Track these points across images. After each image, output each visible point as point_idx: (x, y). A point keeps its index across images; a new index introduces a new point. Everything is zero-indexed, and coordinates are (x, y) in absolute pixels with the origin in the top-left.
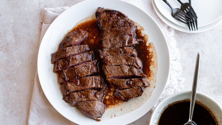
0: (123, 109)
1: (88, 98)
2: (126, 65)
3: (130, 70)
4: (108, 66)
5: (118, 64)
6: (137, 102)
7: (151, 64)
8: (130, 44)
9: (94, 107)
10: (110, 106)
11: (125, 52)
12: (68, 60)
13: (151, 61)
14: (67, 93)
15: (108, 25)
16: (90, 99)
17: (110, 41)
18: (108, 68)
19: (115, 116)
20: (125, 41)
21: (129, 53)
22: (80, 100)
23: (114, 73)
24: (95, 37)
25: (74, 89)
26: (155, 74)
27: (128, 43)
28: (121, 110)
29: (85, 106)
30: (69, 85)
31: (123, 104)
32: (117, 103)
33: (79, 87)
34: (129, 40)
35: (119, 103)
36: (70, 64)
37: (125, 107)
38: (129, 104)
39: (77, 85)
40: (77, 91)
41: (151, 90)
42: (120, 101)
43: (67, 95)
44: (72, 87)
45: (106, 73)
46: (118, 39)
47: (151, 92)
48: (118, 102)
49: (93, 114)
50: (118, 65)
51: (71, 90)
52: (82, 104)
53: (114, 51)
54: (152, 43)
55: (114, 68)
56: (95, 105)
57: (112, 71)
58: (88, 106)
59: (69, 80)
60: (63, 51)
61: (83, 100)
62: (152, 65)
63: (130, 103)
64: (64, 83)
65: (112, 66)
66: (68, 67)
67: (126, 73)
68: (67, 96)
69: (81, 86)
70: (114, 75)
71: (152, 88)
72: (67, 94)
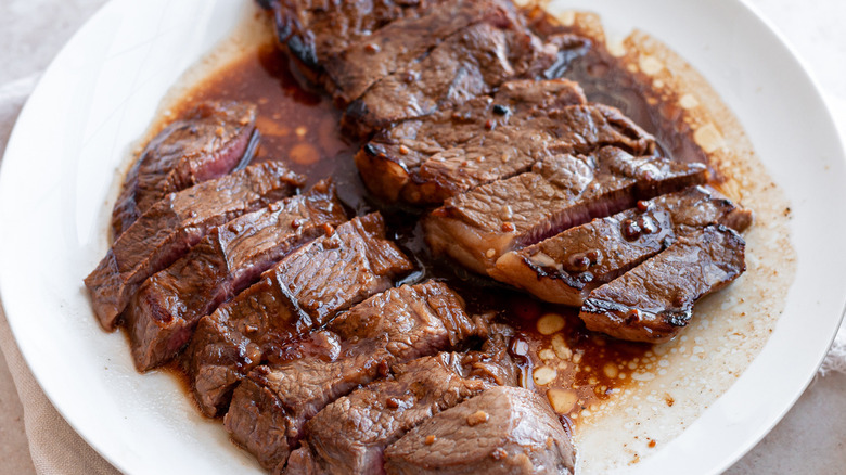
0: (675, 394)
1: (438, 392)
2: (564, 150)
3: (606, 167)
4: (463, 197)
5: (521, 165)
6: (738, 325)
7: (693, 126)
8: (528, 62)
9: (508, 416)
11: (519, 101)
12: (209, 252)
13: (684, 113)
14: (287, 423)
15: (352, 25)
16: (453, 393)
17: (407, 80)
18: (470, 208)
19: (652, 444)
20: (494, 55)
21: (545, 97)
22: (392, 424)
23: (517, 216)
24: (301, 132)
25: (321, 384)
26: (747, 157)
27: (513, 61)
28: (671, 403)
29: (443, 441)
30: (277, 376)
31: (662, 372)
32: (618, 383)
33: (348, 363)
34: (510, 48)
35: (635, 376)
36: (230, 265)
37: (681, 379)
38: (694, 359)
39: (327, 359)
40: (349, 388)
41: (776, 236)
42: (632, 366)
43: (289, 439)
44: (305, 376)
45: (474, 236)
46: (443, 57)
47: (784, 244)
48: (622, 376)
49: (521, 464)
50: (519, 172)
51: (310, 392)
52: (422, 440)
53: (458, 122)
54: (636, 32)
55: (503, 192)
56: (507, 406)
57: (504, 211)
58: (464, 430)
59: (268, 352)
60: (149, 222)
61: (413, 417)
62: (699, 125)
63: (697, 349)
64: (238, 382)
65: (489, 188)
66: (225, 288)
67: (590, 188)
68: (294, 444)
69: (357, 354)
70: (525, 225)
71: (773, 224)
72: (287, 432)
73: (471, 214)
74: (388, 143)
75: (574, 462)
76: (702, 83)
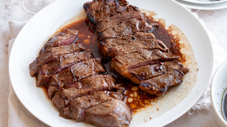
0: (160, 108)
1: (101, 99)
2: (146, 49)
3: (154, 53)
4: (119, 56)
5: (134, 51)
6: (179, 94)
7: (181, 48)
8: (143, 28)
9: (115, 106)
10: (138, 110)
11: (139, 37)
12: (57, 61)
13: (179, 44)
14: (65, 101)
15: (104, 15)
16: (104, 100)
17: (113, 29)
18: (120, 59)
19: (151, 118)
20: (135, 25)
21: (145, 36)
22: (89, 104)
23: (131, 62)
24: (89, 37)
25: (75, 94)
26: (192, 56)
27: (140, 28)
28: (158, 110)
29: (99, 110)
30: (66, 91)
31: (158, 103)
32: (147, 104)
33: (82, 90)
34: (140, 24)
35: (152, 103)
36: (61, 65)
37: (162, 105)
38: (167, 101)
39: (78, 89)
40: (81, 95)
41: (194, 75)
42: (151, 100)
43: (65, 105)
44: (72, 91)
45: (120, 65)
46: (123, 24)
47: (195, 77)
48: (149, 103)
49: (115, 117)
50: (134, 52)
51: (71, 95)
52: (94, 109)
53: (123, 39)
54: (173, 25)
55: (129, 57)
56: (115, 104)
57: (128, 61)
58: (104, 108)
59: (65, 85)
60: (46, 53)
61: (94, 104)
62: (182, 48)
63: (168, 99)
64: (57, 91)
65: (126, 55)
66: (59, 70)
67: (150, 58)
68: (66, 106)
69: (85, 88)
70: (132, 64)
71: (193, 72)
72: (65, 103)
73: (120, 61)
74: (106, 42)
75: (131, 120)
76: (186, 38)
